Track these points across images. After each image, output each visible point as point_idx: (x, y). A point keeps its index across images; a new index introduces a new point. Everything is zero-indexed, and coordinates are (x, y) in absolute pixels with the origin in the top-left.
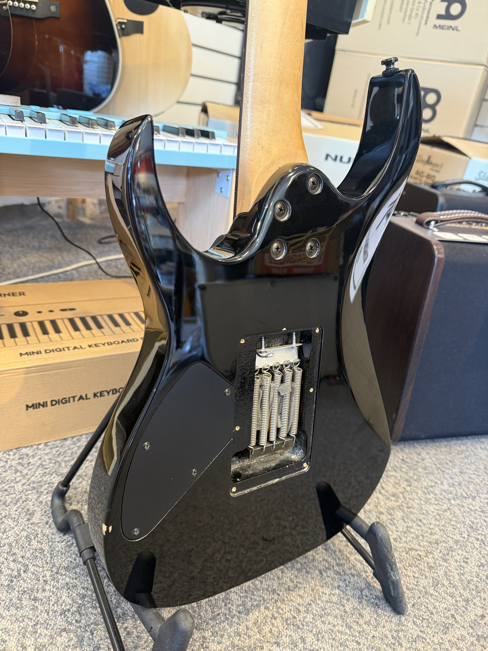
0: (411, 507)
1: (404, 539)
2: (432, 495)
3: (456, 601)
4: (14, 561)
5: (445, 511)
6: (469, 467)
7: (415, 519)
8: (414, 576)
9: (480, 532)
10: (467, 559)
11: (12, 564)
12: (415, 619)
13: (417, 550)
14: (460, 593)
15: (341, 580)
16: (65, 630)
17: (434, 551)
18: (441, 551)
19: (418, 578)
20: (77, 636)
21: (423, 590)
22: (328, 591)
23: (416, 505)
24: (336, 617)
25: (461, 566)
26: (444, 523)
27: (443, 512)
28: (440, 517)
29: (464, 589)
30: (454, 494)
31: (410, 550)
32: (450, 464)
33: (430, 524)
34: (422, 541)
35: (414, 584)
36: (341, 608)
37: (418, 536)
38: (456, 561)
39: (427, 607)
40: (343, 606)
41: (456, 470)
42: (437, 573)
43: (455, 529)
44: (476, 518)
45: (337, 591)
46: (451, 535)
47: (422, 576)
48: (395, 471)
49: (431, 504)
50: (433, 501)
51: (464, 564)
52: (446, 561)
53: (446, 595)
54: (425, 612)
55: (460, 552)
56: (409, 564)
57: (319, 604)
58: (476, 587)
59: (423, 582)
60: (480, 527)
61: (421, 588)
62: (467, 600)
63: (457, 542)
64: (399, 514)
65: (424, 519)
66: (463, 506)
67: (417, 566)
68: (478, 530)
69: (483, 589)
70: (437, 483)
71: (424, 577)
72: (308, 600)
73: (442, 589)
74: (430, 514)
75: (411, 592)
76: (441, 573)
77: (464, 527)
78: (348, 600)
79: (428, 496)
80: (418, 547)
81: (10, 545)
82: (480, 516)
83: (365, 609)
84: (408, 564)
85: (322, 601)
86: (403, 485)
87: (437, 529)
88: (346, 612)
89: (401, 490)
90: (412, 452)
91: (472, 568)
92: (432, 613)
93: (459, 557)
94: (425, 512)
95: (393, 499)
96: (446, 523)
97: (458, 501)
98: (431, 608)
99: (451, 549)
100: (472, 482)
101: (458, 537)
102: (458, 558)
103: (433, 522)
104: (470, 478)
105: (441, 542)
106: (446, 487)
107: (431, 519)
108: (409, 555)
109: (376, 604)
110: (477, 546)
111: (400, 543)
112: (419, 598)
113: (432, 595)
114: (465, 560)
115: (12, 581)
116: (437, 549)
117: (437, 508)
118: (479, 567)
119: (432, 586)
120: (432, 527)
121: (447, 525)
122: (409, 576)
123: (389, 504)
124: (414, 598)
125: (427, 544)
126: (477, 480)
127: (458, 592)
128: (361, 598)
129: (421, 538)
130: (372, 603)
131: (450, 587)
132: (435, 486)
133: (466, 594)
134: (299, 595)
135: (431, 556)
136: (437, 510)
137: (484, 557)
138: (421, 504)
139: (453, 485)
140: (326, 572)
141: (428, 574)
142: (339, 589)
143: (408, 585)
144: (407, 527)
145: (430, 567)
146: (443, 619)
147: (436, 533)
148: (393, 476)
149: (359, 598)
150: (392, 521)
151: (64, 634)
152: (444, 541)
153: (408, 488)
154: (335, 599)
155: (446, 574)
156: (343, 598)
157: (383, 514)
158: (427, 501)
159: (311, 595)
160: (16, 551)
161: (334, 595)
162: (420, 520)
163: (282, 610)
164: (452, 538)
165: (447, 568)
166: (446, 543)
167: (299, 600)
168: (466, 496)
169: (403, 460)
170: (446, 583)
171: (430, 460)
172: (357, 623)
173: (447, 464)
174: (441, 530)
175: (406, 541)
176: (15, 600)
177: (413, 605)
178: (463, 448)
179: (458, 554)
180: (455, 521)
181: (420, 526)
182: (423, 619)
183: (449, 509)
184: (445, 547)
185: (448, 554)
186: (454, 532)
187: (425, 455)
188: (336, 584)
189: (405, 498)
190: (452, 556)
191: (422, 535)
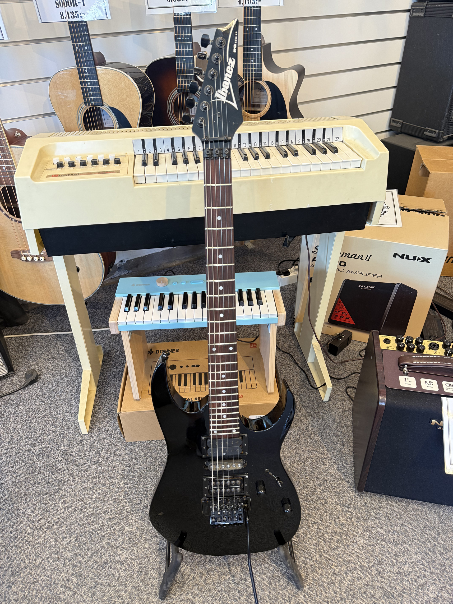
0: (348, 536)
1: (330, 553)
2: (368, 533)
3: (336, 596)
4: (147, 499)
5: (370, 546)
6: (412, 522)
7: (345, 544)
8: (321, 574)
9: (382, 566)
10: (361, 578)
11: (146, 500)
12: (306, 595)
13: (333, 562)
14: (341, 593)
16: (156, 536)
17: (343, 566)
18: (347, 567)
20: (160, 540)
21: (321, 583)
22: (269, 563)
23: (352, 536)
24: (267, 576)
25: (353, 580)
26: (362, 553)
28: (363, 548)
29: (345, 592)
30: (385, 537)
31: (329, 559)
32: (399, 516)
33: (353, 550)
34: (340, 557)
35: (318, 578)
37: (340, 554)
38: (353, 576)
39: (317, 592)
40: (273, 573)
41: (401, 522)
42: (336, 578)
43: (367, 559)
44: (387, 557)
46: (361, 561)
47: (326, 576)
48: (355, 509)
50: (366, 537)
51: (356, 580)
52: (346, 573)
53: (332, 591)
54: (314, 594)
55: (359, 573)
56: (323, 566)
58: (354, 594)
59: (325, 579)
60: (385, 564)
62: (342, 599)
63: (362, 566)
64: (337, 537)
65: (351, 545)
66: (384, 547)
67: (327, 570)
68: (382, 565)
69: (357, 597)
70: (378, 526)
71: (326, 577)
72: (258, 563)
73: (332, 587)
74: (357, 544)
76: (338, 579)
77: (374, 560)
78: (277, 571)
79: (365, 533)
80: (335, 559)
81: (147, 491)
82: (392, 557)
83: (283, 579)
85: (264, 567)
86: (353, 520)
87: (355, 554)
88: (273, 576)
89: (350, 522)
90: (376, 500)
91: (360, 584)
92: (317, 596)
94: (355, 541)
95: (340, 527)
96: (364, 553)
97: (383, 543)
98: (319, 593)
99: (355, 569)
100: (405, 534)
101: (365, 564)
102: (355, 575)
103: (356, 549)
104: (406, 531)
105: (352, 562)
106: (383, 531)
107: (356, 547)
108: (327, 562)
109: (291, 579)
110: (373, 573)
111: (326, 554)
112: (316, 586)
113: (324, 587)
114: (359, 578)
115: (144, 508)
116: (346, 565)
117: (365, 542)
118: (365, 585)
119: (328, 583)
120: (353, 552)
122: (318, 573)
123: (336, 529)
124: (313, 585)
125: (342, 560)
126: (410, 534)
127: (340, 592)
128: (285, 573)
130: (289, 578)
131: (338, 588)
132: (375, 528)
133: (344, 596)
135: (339, 568)
136: (364, 543)
137: (372, 581)
138: (357, 536)
139: (389, 531)
140: (275, 553)
141: (330, 576)
142: (276, 564)
143: (315, 577)
144: (337, 547)
145: (334, 573)
146: (321, 601)
147: (352, 557)
148: (350, 512)
149: (284, 573)
150: (330, 540)
151: (156, 538)
152: (354, 563)
153: (355, 523)
154: (271, 568)
155: (341, 580)
156: (275, 569)
157: (328, 533)
158: (362, 536)
159: (261, 562)
160: (148, 495)
161: (272, 566)
162: (348, 546)
163: (244, 563)
164: (361, 563)
165: (344, 578)
166: (355, 565)
168: (392, 541)
169: (366, 503)
170: (337, 585)
171: (385, 509)
172: (275, 583)
173: (397, 515)
174: (357, 556)
175: (330, 554)
176: (143, 517)
177: (310, 588)
178: (420, 507)
179: (357, 573)
180: (371, 554)
181: (345, 549)
182: (310, 596)
183: (373, 545)
184: (352, 566)
185: (350, 571)
186: (365, 560)
187: (384, 505)
188: (276, 561)
189: (348, 529)
190: (352, 573)
191: (343, 555)
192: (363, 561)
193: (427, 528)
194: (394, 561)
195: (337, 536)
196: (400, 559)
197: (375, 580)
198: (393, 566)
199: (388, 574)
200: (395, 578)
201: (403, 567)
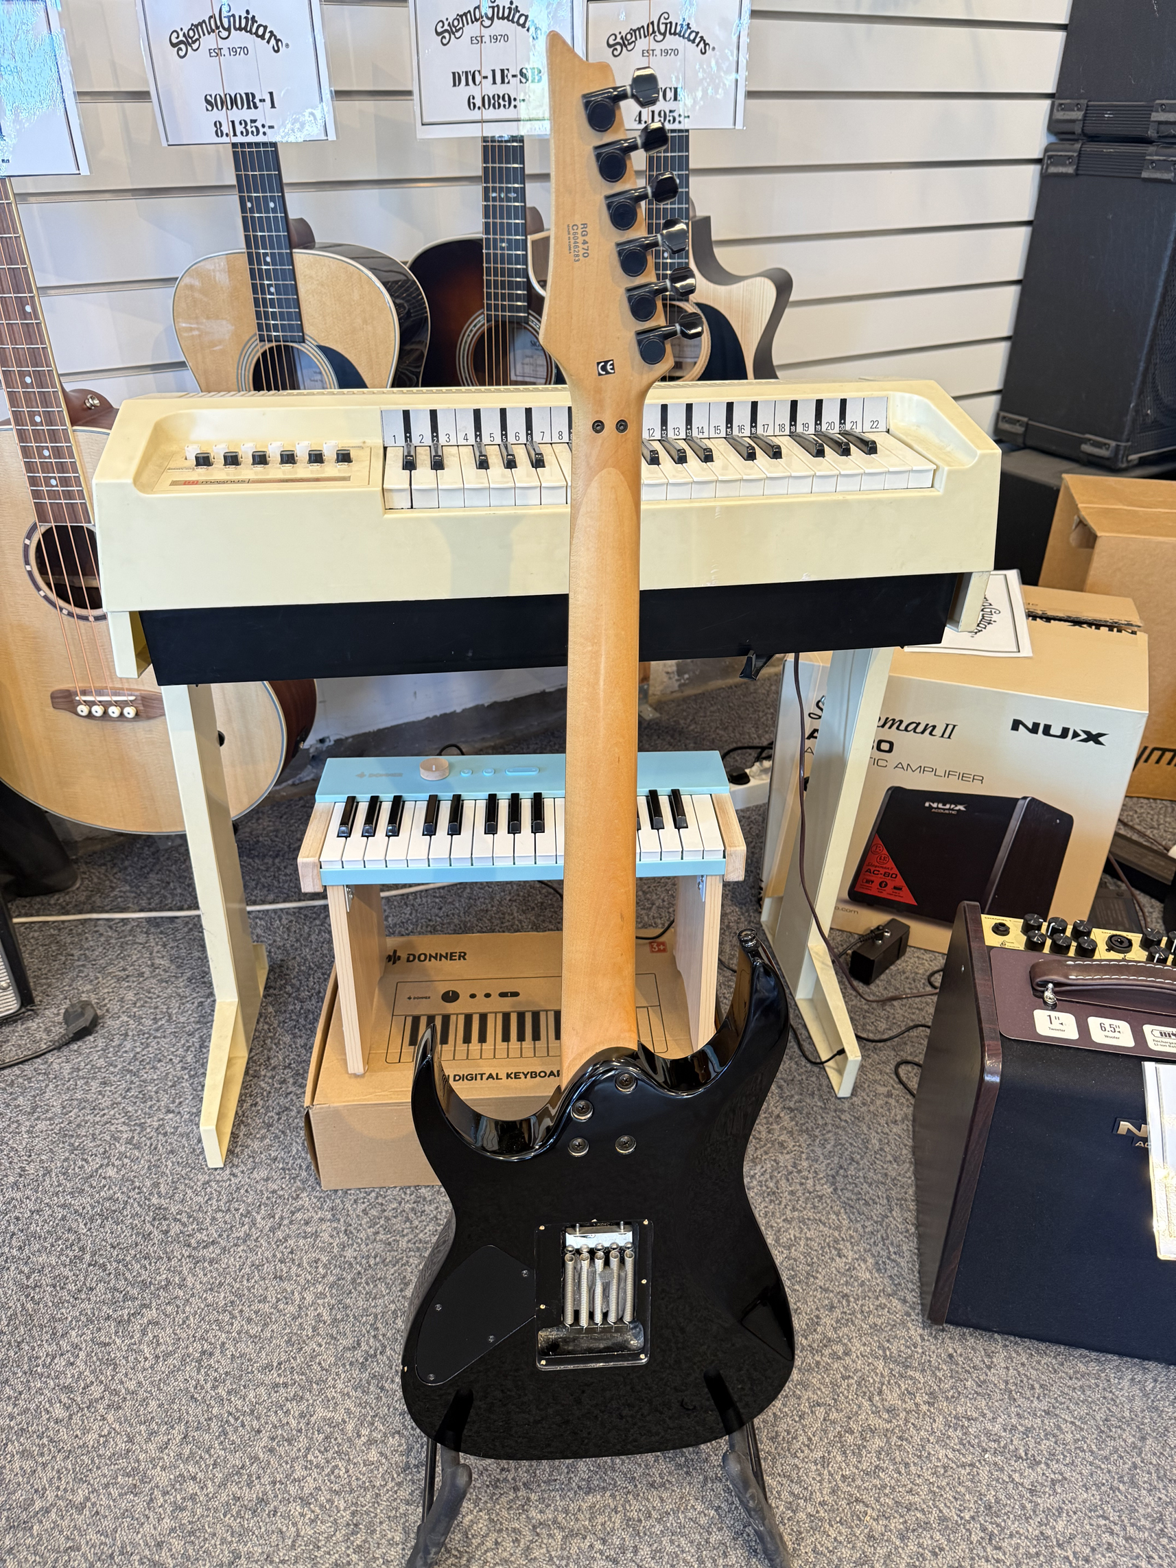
0: (907, 1440)
1: (859, 1482)
2: (959, 1433)
4: (375, 1336)
5: (963, 1466)
6: (1072, 1406)
7: (898, 1459)
8: (835, 1539)
9: (999, 1520)
10: (942, 1549)
11: (372, 1340)
13: (867, 1506)
15: (727, 1501)
16: (398, 1432)
17: (895, 1518)
18: (905, 1522)
19: (840, 1542)
20: (407, 1444)
21: (836, 1561)
22: (699, 1508)
23: (917, 1439)
24: (692, 1542)
25: (922, 1555)
26: (944, 1483)
27: (958, 1467)
28: (945, 1471)
30: (1002, 1444)
31: (857, 1500)
32: (1038, 1390)
33: (919, 1476)
34: (886, 1495)
35: (827, 1548)
36: (705, 1535)
37: (884, 1486)
38: (920, 1545)
40: (710, 1533)
41: (1044, 1405)
42: (875, 1549)
43: (956, 1499)
44: (1009, 1497)
45: (712, 1512)
46: (942, 1506)
47: (849, 1543)
48: (923, 1371)
49: (946, 1446)
50: (954, 1443)
51: (928, 1555)
52: (903, 1538)
55: (938, 1536)
56: (841, 1518)
57: (679, 1518)
59: (845, 1552)
60: (1006, 1514)
61: (834, 1557)
63: (943, 1519)
64: (878, 1442)
65: (915, 1464)
66: (1002, 1470)
67: (851, 1527)
68: (998, 1516)
70: (984, 1415)
71: (850, 1546)
72: (668, 1508)
74: (931, 1461)
75: (815, 1557)
76: (882, 1551)
77: (976, 1502)
78: (720, 1529)
79: (951, 1432)
80: (872, 1500)
81: (376, 1316)
82: (1022, 1496)
83: (736, 1549)
84: (838, 1519)
85: (685, 1517)
86: (918, 1400)
87: (926, 1488)
88: (707, 1541)
89: (910, 1405)
90: (979, 1347)
93: (930, 1542)
94: (925, 1454)
95: (886, 1416)
96: (948, 1484)
97: (999, 1459)
99: (927, 1526)
100: (1054, 1436)
101: (951, 1513)
102: (927, 1542)
103: (927, 1474)
104: (1059, 1428)
105: (917, 1509)
106: (997, 1427)
107: (927, 1469)
108: (850, 1508)
109: (755, 1551)
110: (974, 1538)
111: (849, 1485)
114: (937, 1550)
115: (367, 1360)
116: (902, 1517)
117: (951, 1456)
119: (855, 1562)
120: (919, 1481)
121: (948, 1489)
122: (829, 1536)
123: (874, 1421)
125: (891, 1503)
126: (1069, 1436)
128: (739, 1534)
129: (887, 1491)
130: (751, 1547)
132: (975, 1420)
134: (661, 1498)
135: (883, 1522)
136: (949, 1459)
137: (973, 1559)
138: (929, 1441)
139: (1014, 1428)
140: (713, 1482)
141: (859, 1544)
142: (716, 1510)
143: (819, 1546)
144: (876, 1467)
145: (870, 1537)
147: (918, 1493)
148: (911, 1378)
149: (737, 1533)
150: (859, 1449)
151: (397, 1436)
152: (923, 1510)
153: (925, 1408)
154: (703, 1521)
155: (889, 1555)
156: (715, 1525)
157: (852, 1432)
158: (943, 1441)
159: (676, 1503)
160: (380, 1325)
161: (705, 1515)
162: (907, 1465)
163: (630, 1505)
164: (941, 1511)
165: (896, 1549)
166: (925, 1514)
167: (657, 1503)
168: (1023, 1454)
169: (951, 1356)
171: (1003, 1372)
172: (715, 1561)
173: (1033, 1388)
174: (931, 1491)
175: (860, 1487)
176: (364, 1382)
178: (1094, 1367)
179: (932, 1537)
180: (967, 1487)
181: (900, 1473)
183: (972, 1465)
184: (917, 1519)
185: (914, 1531)
186: (951, 1502)
187: (999, 1360)
188: (716, 1503)
189: (906, 1421)
190: (919, 1536)
191: (893, 1488)
192: (945, 1505)
193: (1114, 1421)
194: (1029, 1506)
195: (877, 1440)
196: (1045, 1502)
197: (978, 1555)
198: (1027, 1519)
199: (1014, 1541)
200: (1032, 1551)
201: (1052, 1522)
